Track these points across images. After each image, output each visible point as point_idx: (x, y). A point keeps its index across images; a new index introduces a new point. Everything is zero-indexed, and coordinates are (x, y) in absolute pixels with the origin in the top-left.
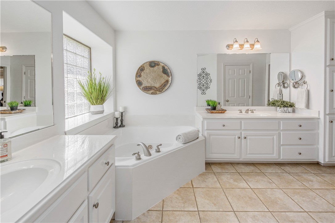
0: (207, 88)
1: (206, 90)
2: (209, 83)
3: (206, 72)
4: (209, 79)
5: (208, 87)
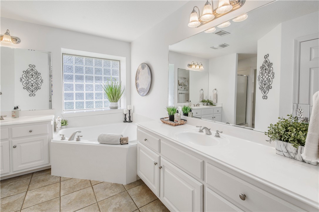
0: (37, 88)
1: (35, 91)
2: (39, 83)
3: (35, 70)
4: (39, 79)
5: (39, 88)
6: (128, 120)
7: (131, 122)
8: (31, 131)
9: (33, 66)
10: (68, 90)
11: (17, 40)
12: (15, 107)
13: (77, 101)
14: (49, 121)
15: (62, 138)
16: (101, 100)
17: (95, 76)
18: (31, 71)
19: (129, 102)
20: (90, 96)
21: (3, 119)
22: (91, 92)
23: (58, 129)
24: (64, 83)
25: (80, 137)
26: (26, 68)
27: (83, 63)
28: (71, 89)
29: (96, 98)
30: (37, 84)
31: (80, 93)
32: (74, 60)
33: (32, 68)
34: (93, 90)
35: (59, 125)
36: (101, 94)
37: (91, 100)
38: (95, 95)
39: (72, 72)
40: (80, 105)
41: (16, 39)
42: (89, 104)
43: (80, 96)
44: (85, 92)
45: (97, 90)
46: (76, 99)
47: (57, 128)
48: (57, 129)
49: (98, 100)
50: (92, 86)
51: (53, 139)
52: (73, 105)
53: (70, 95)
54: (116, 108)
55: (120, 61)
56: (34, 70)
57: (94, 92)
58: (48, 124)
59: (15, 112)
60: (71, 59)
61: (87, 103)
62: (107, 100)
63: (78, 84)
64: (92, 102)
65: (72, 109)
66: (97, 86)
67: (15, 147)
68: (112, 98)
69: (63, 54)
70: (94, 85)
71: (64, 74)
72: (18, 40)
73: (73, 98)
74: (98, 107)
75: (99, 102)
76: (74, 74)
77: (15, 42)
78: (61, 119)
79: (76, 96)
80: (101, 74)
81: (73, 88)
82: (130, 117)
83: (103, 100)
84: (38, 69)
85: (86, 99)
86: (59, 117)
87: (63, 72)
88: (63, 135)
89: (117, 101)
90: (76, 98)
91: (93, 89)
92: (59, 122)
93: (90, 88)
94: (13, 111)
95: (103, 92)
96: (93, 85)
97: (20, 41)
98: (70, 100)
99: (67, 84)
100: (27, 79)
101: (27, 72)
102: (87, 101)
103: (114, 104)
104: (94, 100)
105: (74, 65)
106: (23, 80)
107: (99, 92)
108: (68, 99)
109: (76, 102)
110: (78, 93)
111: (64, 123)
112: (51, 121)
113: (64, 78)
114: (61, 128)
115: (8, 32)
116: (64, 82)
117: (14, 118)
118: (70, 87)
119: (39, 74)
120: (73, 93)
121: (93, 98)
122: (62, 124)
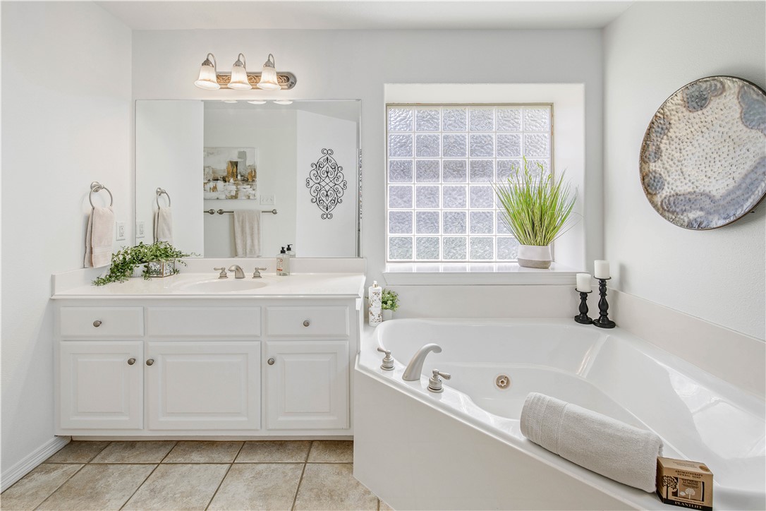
6: (594, 313)
7: (611, 325)
8: (306, 324)
9: (329, 152)
10: (399, 205)
11: (288, 80)
12: (283, 248)
13: (421, 235)
14: (351, 299)
15: (384, 362)
16: (487, 235)
17: (471, 162)
18: (325, 164)
19: (597, 246)
20: (456, 221)
21: (260, 277)
22: (459, 210)
23: (373, 317)
24: (389, 185)
25: (440, 377)
26: (317, 156)
27: (438, 124)
28: (405, 202)
29: (473, 229)
30: (336, 191)
31: (429, 213)
32: (414, 119)
33: (328, 156)
34: (463, 205)
35: (376, 308)
36: (488, 217)
37: (459, 235)
38: (472, 221)
39: (409, 153)
40: (429, 249)
41: (287, 77)
42: (454, 247)
43: (429, 221)
44: (441, 210)
45: (477, 204)
46: (419, 231)
47: (370, 315)
48: (371, 317)
49: (481, 235)
50: (461, 191)
51: (359, 354)
52: (411, 247)
53: (404, 219)
54: (544, 265)
55: (551, 105)
56: (331, 161)
57: (468, 209)
58: (348, 308)
59: (281, 260)
60: (405, 117)
61: (448, 242)
62: (510, 235)
63: (425, 187)
64: (461, 243)
65: (408, 258)
66: (475, 191)
67: (271, 362)
68: (530, 230)
69: (387, 105)
70: (467, 189)
71: (389, 160)
72: (291, 80)
73: (411, 227)
74: (479, 257)
75: (480, 240)
76: (414, 158)
77: (285, 85)
78: (380, 289)
79: (418, 221)
80: (490, 154)
81: (411, 197)
82: (603, 306)
83: (495, 235)
84: (338, 158)
85: (446, 230)
86: (375, 282)
87: (388, 155)
88: (388, 354)
89: (546, 241)
90: (418, 226)
91: (465, 201)
92: (375, 297)
93: (455, 199)
94: (278, 256)
95: (496, 209)
96: (464, 190)
97: (296, 81)
98: (403, 232)
99: (398, 187)
100: (318, 182)
101: (318, 166)
102: (448, 235)
103: (535, 253)
104: (468, 235)
105: (414, 132)
106: (311, 183)
107: (481, 210)
108: (398, 228)
109: (419, 240)
110: (424, 213)
111: (390, 302)
112: (355, 299)
113: (388, 171)
114: (383, 318)
115: (271, 60)
116: (389, 182)
117: (280, 275)
118: (403, 195)
119: (340, 169)
120: (410, 214)
121: (463, 229)
122: (385, 305)
